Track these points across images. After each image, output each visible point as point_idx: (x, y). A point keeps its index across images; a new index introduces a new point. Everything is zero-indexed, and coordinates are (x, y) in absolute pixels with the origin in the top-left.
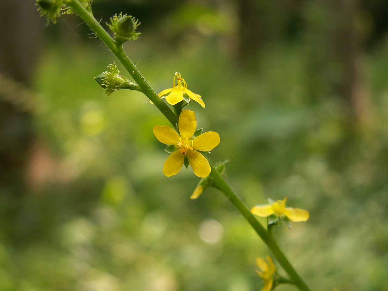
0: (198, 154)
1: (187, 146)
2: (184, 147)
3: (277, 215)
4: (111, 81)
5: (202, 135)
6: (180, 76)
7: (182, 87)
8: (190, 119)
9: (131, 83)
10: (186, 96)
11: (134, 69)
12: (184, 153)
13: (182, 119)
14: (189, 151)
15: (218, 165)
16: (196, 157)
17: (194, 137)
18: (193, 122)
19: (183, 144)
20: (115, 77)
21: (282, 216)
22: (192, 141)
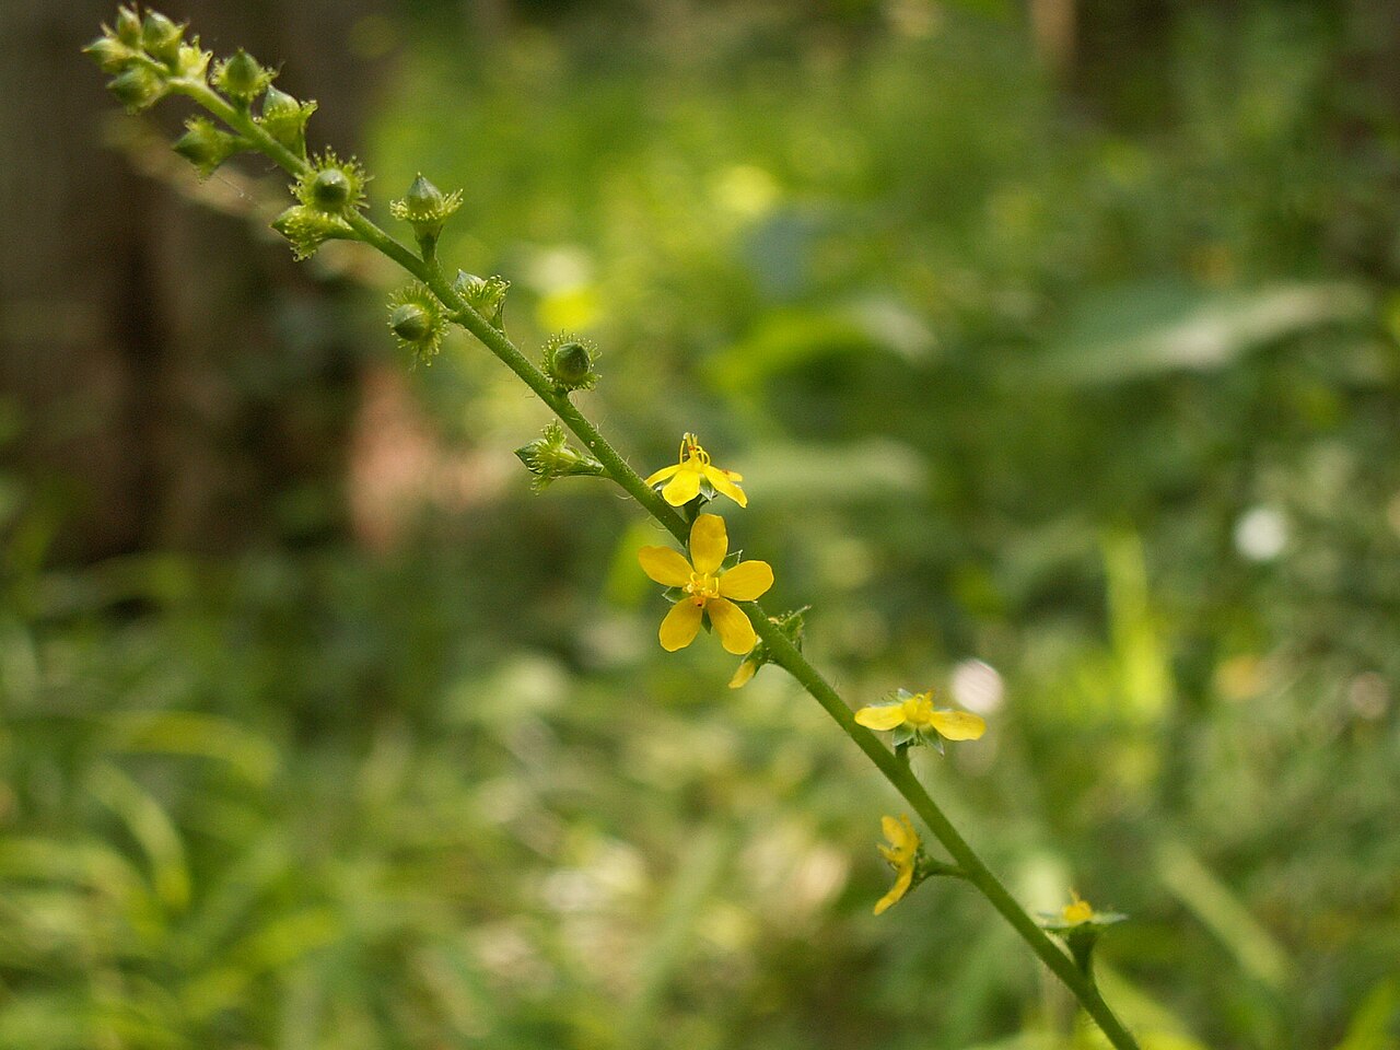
0: (730, 606)
1: (706, 592)
2: (698, 593)
3: (913, 726)
4: (548, 460)
5: (739, 566)
6: (695, 440)
7: (699, 464)
8: (714, 534)
9: (591, 463)
10: (706, 484)
11: (594, 437)
12: (700, 605)
13: (699, 531)
14: (710, 601)
15: (787, 617)
16: (727, 612)
17: (722, 570)
18: (720, 540)
19: (698, 588)
20: (556, 451)
21: (923, 728)
22: (717, 579)
